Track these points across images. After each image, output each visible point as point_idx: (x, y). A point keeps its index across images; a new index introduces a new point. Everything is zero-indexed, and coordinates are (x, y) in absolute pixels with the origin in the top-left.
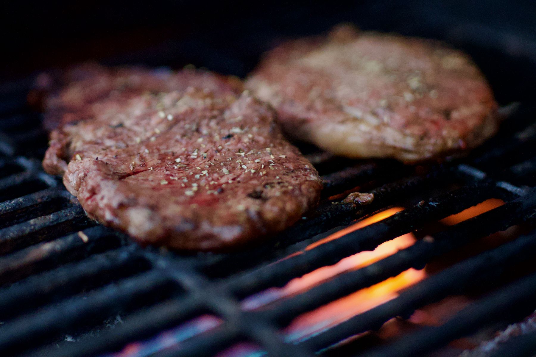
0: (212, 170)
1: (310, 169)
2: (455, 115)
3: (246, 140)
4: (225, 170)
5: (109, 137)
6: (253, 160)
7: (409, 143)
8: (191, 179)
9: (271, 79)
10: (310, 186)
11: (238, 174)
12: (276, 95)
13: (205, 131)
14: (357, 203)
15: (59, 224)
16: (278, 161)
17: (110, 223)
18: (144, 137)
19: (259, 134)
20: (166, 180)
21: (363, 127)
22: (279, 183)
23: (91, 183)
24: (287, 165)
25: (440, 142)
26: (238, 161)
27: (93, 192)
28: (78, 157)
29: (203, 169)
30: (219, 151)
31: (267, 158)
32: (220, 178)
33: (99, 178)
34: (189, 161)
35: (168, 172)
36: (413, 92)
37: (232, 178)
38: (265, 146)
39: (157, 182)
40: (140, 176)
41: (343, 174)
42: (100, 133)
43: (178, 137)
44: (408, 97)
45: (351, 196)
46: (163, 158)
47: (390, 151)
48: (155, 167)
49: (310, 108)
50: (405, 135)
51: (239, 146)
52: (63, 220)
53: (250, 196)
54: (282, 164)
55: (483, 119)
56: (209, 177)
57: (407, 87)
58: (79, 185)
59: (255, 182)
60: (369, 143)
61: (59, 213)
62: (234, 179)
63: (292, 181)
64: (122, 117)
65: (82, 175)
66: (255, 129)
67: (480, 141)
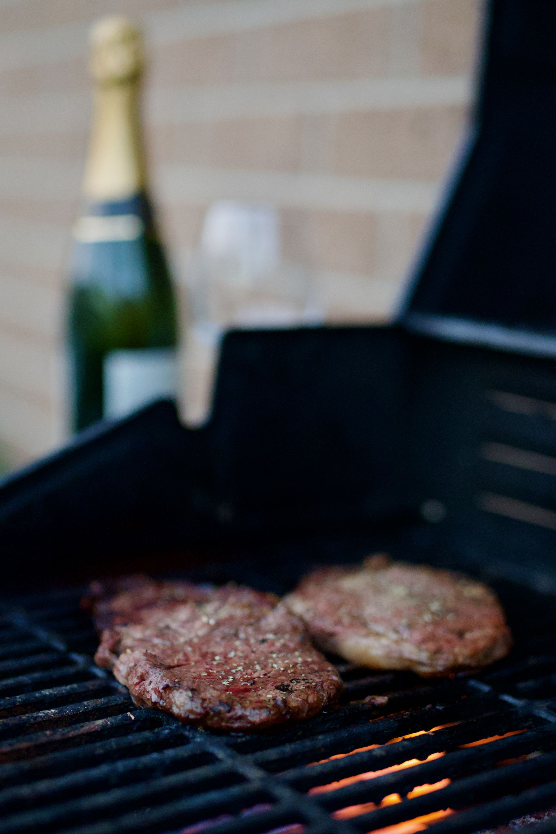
0: (246, 667)
1: (333, 671)
2: (469, 636)
3: (278, 644)
4: (258, 667)
5: (157, 636)
6: (283, 661)
7: (423, 656)
8: (228, 673)
9: (305, 596)
10: (331, 684)
11: (269, 671)
12: (308, 610)
13: (242, 635)
14: (373, 705)
15: (108, 708)
16: (305, 663)
17: (155, 703)
18: (187, 638)
19: (291, 641)
20: (207, 672)
21: (384, 641)
22: (304, 680)
23: (140, 670)
24: (312, 666)
25: (451, 658)
26: (270, 661)
27: (142, 678)
28: (128, 651)
29: (238, 666)
30: (253, 652)
31: (295, 660)
32: (253, 673)
33: (148, 666)
34: (226, 660)
35: (208, 667)
36: (433, 613)
37: (263, 673)
38: (295, 650)
39: (198, 673)
40: (183, 669)
41: (364, 682)
42: (148, 632)
43: (218, 639)
44: (427, 618)
45: (368, 699)
46: (204, 656)
47: (407, 664)
48: (196, 662)
49: (338, 622)
50: (420, 650)
51: (273, 649)
52: (113, 704)
53: (277, 688)
54: (308, 665)
55: (494, 641)
56: (243, 672)
57: (428, 609)
58: (128, 674)
59: (283, 678)
60: (388, 656)
61: (110, 697)
62: (265, 675)
63: (315, 679)
64: (168, 621)
65: (132, 664)
66: (287, 636)
67: (489, 661)
